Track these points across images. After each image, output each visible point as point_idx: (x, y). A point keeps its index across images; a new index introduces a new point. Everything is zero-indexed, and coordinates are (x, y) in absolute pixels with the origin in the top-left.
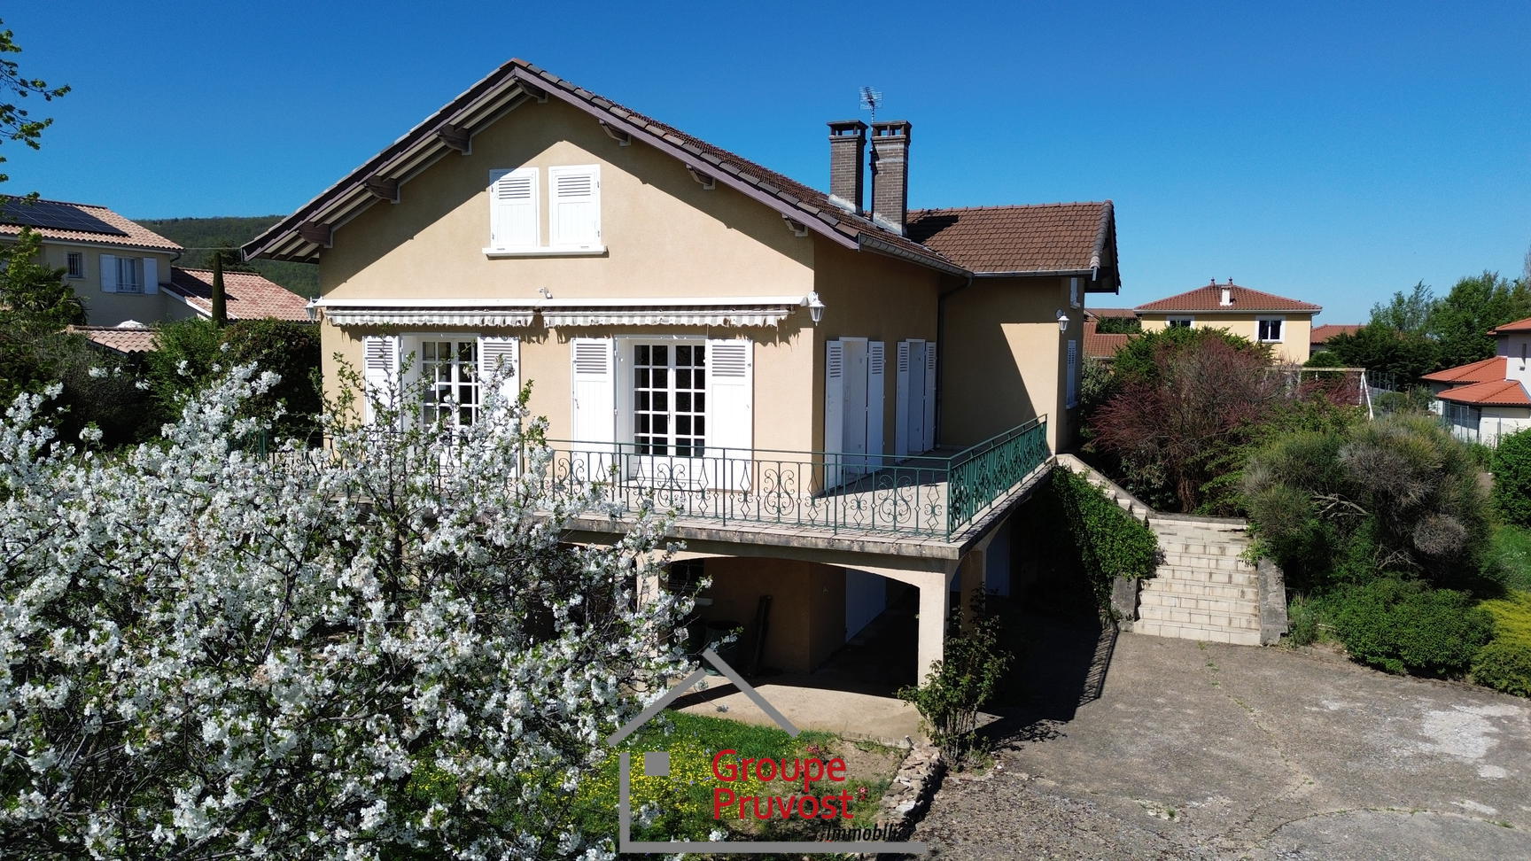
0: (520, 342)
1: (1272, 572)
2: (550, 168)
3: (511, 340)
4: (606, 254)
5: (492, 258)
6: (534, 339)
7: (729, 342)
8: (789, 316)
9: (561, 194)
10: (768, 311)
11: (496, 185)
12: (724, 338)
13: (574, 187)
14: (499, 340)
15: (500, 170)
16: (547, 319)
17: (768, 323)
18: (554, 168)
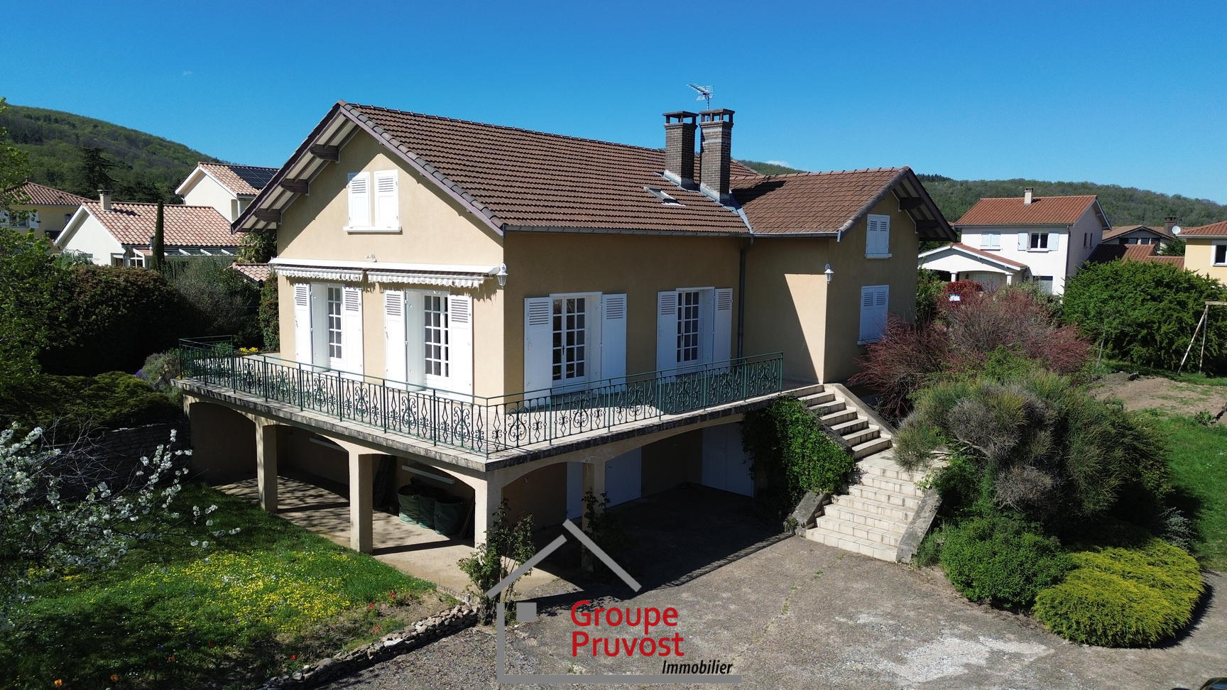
0: (362, 291)
1: (934, 500)
2: (375, 172)
3: (357, 290)
4: (401, 233)
5: (350, 233)
6: (369, 289)
7: (460, 297)
8: (485, 281)
9: (381, 190)
10: (475, 277)
11: (350, 184)
12: (458, 294)
13: (386, 185)
14: (352, 289)
15: (352, 174)
16: (369, 277)
17: (474, 285)
18: (377, 172)
